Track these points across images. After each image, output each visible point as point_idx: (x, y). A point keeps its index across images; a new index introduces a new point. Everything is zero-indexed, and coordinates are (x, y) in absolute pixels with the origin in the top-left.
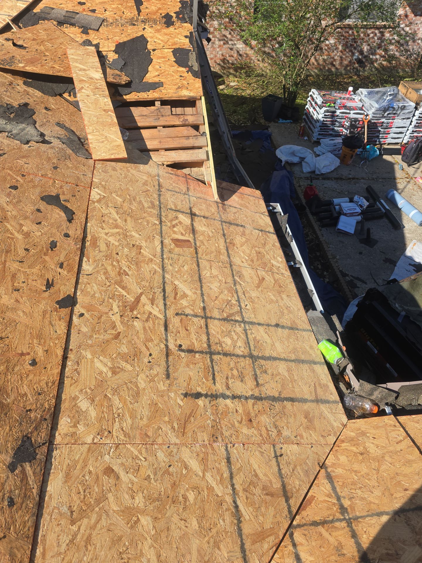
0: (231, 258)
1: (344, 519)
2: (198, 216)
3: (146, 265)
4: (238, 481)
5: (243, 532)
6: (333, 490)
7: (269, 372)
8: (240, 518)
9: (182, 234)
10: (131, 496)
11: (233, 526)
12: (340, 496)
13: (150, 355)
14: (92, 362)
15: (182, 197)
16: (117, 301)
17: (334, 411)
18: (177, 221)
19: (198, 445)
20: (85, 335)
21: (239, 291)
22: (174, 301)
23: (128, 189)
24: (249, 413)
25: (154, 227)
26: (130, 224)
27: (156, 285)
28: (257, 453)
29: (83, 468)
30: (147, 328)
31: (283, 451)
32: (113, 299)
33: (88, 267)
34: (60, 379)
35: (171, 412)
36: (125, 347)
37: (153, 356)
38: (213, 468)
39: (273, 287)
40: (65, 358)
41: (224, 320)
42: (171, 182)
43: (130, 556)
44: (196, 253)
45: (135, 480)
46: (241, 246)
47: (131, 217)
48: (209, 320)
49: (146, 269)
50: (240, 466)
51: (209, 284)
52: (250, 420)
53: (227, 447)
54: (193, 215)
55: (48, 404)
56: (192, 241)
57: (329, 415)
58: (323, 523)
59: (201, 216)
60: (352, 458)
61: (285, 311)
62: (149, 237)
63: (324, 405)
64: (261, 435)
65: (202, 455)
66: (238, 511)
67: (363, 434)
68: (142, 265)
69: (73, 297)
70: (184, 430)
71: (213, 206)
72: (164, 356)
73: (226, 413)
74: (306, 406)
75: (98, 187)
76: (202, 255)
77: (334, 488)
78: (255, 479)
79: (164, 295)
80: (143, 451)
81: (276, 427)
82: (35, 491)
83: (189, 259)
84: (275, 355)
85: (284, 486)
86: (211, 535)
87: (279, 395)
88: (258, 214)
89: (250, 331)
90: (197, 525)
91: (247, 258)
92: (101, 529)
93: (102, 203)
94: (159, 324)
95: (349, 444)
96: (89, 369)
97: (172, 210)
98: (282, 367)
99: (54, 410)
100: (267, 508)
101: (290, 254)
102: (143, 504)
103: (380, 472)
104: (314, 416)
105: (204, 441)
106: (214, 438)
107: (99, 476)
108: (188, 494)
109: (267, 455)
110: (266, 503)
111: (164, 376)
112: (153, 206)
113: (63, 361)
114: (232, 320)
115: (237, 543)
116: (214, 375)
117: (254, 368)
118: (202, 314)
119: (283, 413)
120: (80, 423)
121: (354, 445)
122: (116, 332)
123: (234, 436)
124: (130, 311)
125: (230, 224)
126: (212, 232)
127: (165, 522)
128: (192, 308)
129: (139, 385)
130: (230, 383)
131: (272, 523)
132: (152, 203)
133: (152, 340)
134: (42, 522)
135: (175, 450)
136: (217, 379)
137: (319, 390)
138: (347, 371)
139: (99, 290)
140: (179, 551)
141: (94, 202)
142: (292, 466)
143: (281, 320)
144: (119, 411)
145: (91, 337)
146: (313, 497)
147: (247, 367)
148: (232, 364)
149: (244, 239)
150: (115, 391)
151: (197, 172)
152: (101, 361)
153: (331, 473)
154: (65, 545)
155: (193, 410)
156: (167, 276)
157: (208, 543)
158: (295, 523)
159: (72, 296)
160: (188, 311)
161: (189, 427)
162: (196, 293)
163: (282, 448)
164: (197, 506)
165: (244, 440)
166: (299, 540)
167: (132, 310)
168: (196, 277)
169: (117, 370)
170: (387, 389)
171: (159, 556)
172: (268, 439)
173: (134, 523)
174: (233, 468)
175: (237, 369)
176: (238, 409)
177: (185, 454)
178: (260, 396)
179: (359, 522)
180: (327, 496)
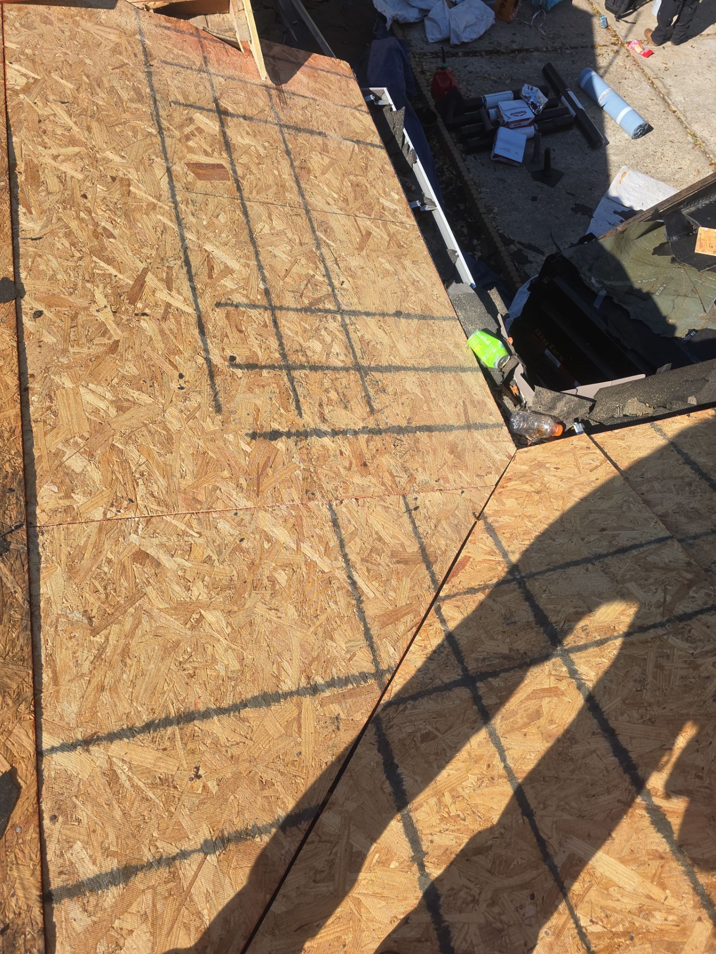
0: (307, 197)
1: (515, 579)
2: (232, 115)
3: (144, 216)
4: (353, 550)
5: (366, 614)
6: (496, 545)
7: (390, 390)
8: (360, 597)
9: (206, 153)
10: (185, 587)
11: (350, 609)
13: (181, 376)
14: (77, 393)
15: (194, 76)
16: (101, 286)
17: (495, 439)
18: (192, 127)
19: (283, 507)
20: (52, 348)
21: (327, 257)
22: (209, 281)
23: (82, 62)
24: (361, 455)
25: (148, 141)
26: (99, 137)
27: (170, 253)
28: (379, 509)
29: (95, 557)
30: (168, 332)
31: (418, 503)
32: (93, 282)
33: (31, 225)
34: (22, 426)
35: (233, 463)
36: (132, 366)
37: (186, 378)
38: (313, 536)
39: (388, 248)
40: (24, 390)
41: (306, 310)
42: (169, 46)
43: (196, 665)
44: (239, 189)
45: (188, 564)
46: (323, 173)
47: (98, 120)
48: (278, 313)
49: (146, 223)
50: (354, 529)
51: (270, 248)
52: (365, 465)
53: (331, 506)
54: (222, 114)
55: (11, 466)
56: (227, 165)
57: (488, 446)
59: (238, 116)
60: (524, 500)
61: (411, 289)
62: (141, 162)
63: (480, 431)
64: (383, 484)
65: (292, 521)
66: (356, 588)
67: (541, 465)
68: (138, 216)
69: (15, 282)
70: (258, 488)
71: (260, 94)
72: (206, 377)
73: (324, 457)
74: (451, 436)
75: (18, 60)
76: (251, 193)
77: (498, 543)
78: (378, 545)
79: (189, 272)
80: (194, 523)
81: (406, 470)
82: (19, 596)
83: (225, 201)
84: (397, 362)
85: (423, 549)
86: (318, 623)
87: (408, 423)
88: (348, 110)
89: (353, 327)
90: (296, 614)
91: (336, 196)
92: (143, 635)
93: (34, 94)
94: (187, 323)
95: (520, 483)
96: (73, 405)
97: (180, 104)
98: (410, 381)
99: (25, 474)
100: (399, 580)
101: (413, 188)
102: (205, 596)
104: (465, 449)
105: (293, 501)
106: (309, 494)
107: (126, 564)
108: (276, 575)
109: (395, 510)
110: (398, 573)
111: (211, 409)
112: (140, 98)
113: (21, 395)
114: (320, 310)
115: (358, 630)
116: (298, 401)
117: (363, 385)
118: (265, 302)
119: (416, 449)
120: (77, 492)
121: (527, 482)
122: (111, 342)
123: (341, 490)
124: (130, 303)
125: (298, 129)
126: (265, 148)
127: (244, 615)
128: (245, 292)
129: (169, 426)
130: (326, 412)
131: (409, 597)
132: (136, 90)
133: (180, 352)
134: (42, 637)
135: (247, 518)
136: (304, 408)
137: (471, 410)
138: (515, 378)
139: (62, 267)
140: (272, 649)
141: (16, 93)
142: (434, 521)
143: (405, 304)
144: (141, 468)
145: (65, 351)
146: (467, 559)
147: (353, 384)
148: (327, 383)
149: (327, 160)
150: (128, 438)
151: (219, 25)
152: (93, 392)
154: (87, 663)
155: (269, 458)
156: (188, 235)
157: (316, 634)
158: (442, 594)
159: (12, 279)
160: (238, 298)
161: (267, 483)
162: (248, 266)
163: (416, 499)
164: (293, 589)
165: (357, 494)
166: (450, 614)
167: (133, 301)
168: (245, 236)
169: (126, 404)
170: (576, 396)
171: (242, 660)
172: (394, 489)
173: (196, 622)
174: (343, 532)
175: (336, 391)
176: (343, 450)
177: (265, 521)
178: (377, 428)
179: (536, 579)
180: (489, 554)
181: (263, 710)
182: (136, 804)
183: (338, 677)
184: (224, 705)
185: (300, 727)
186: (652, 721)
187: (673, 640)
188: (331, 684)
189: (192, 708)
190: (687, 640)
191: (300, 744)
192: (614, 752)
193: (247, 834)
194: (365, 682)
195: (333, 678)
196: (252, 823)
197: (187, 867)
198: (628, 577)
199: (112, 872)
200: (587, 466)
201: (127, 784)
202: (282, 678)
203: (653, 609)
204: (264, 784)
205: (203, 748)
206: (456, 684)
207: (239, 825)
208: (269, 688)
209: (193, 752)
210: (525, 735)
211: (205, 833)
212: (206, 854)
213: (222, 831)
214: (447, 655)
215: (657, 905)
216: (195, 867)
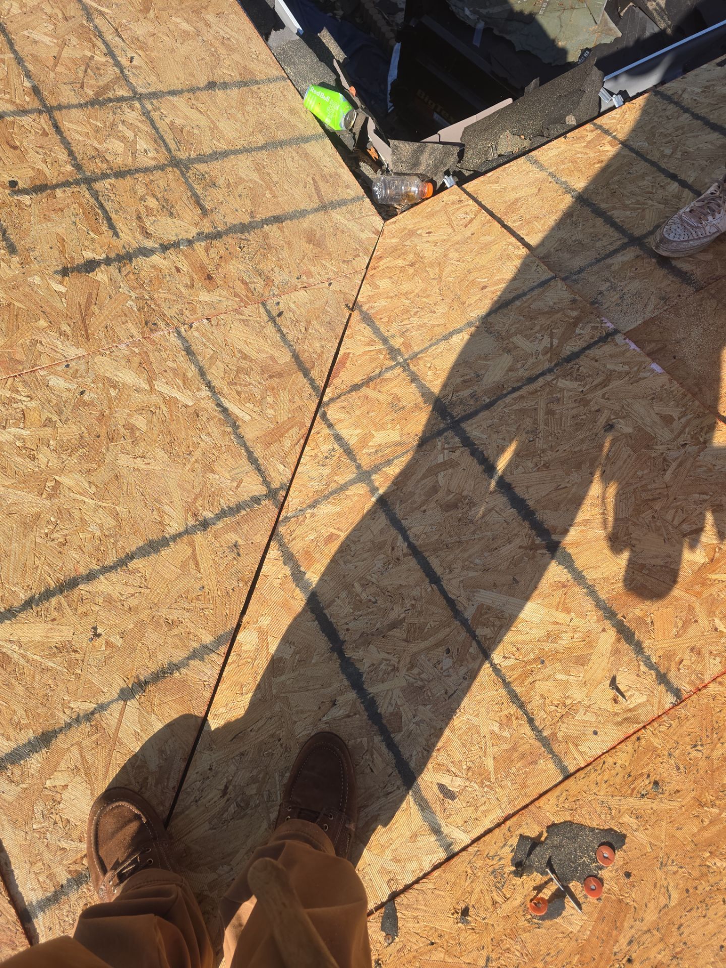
4: (216, 374)
5: (246, 438)
6: (375, 333)
7: (221, 181)
8: (235, 423)
10: (29, 457)
11: (226, 437)
12: (388, 337)
17: (357, 215)
19: (122, 346)
21: (104, 29)
24: (202, 267)
28: (237, 324)
31: (281, 307)
35: (48, 309)
38: (165, 371)
41: (92, 103)
43: (65, 532)
45: (25, 433)
48: (57, 114)
50: (212, 352)
51: (26, 33)
52: (210, 277)
53: (179, 333)
57: (351, 225)
58: (367, 382)
60: (398, 277)
61: (222, 51)
63: (339, 210)
64: (236, 295)
65: (137, 359)
66: (228, 415)
67: (412, 233)
70: (86, 331)
73: (159, 279)
74: (305, 223)
77: (376, 331)
78: (244, 364)
80: (20, 387)
81: (260, 273)
84: (223, 146)
85: (296, 357)
86: (193, 460)
87: (252, 218)
89: (158, 113)
90: (166, 456)
95: (392, 258)
98: (243, 166)
100: (276, 395)
102: (56, 461)
103: (443, 278)
104: (324, 235)
105: (132, 337)
106: (150, 325)
108: (133, 421)
109: (255, 321)
110: (273, 389)
114: (110, 100)
115: (240, 455)
116: (109, 219)
117: (187, 182)
118: (36, 104)
119: (267, 247)
121: (399, 257)
123: (187, 312)
127: (107, 470)
128: (7, 96)
130: (148, 225)
131: (290, 411)
135: (82, 367)
136: (119, 225)
137: (323, 186)
138: (369, 139)
140: (147, 497)
142: (303, 324)
143: (218, 72)
146: (347, 355)
147: (173, 185)
148: (141, 190)
153: (368, 312)
155: (90, 294)
157: (193, 471)
158: (325, 399)
161: (95, 324)
163: (278, 303)
164: (156, 432)
165: (207, 312)
166: (336, 417)
170: (440, 143)
171: (116, 516)
172: (250, 297)
173: (53, 490)
174: (200, 358)
175: (154, 196)
176: (180, 266)
177: (104, 365)
178: (214, 231)
179: (419, 359)
180: (368, 344)
181: (153, 557)
182: (37, 676)
183: (229, 507)
184: (109, 563)
185: (197, 563)
186: (546, 467)
187: (563, 383)
188: (222, 514)
189: (73, 575)
190: (576, 379)
191: (201, 579)
192: (511, 505)
193: (164, 673)
194: (259, 504)
195: (223, 509)
196: (166, 662)
197: (109, 717)
198: (513, 330)
199: (29, 742)
200: (462, 222)
201: (22, 661)
202: (167, 522)
203: (540, 356)
204: (171, 624)
205: (97, 608)
206: (352, 482)
207: (154, 667)
208: (154, 535)
209: (86, 614)
210: (425, 511)
211: (119, 683)
212: (125, 701)
213: (137, 677)
214: (339, 457)
215: (563, 628)
216: (117, 715)
